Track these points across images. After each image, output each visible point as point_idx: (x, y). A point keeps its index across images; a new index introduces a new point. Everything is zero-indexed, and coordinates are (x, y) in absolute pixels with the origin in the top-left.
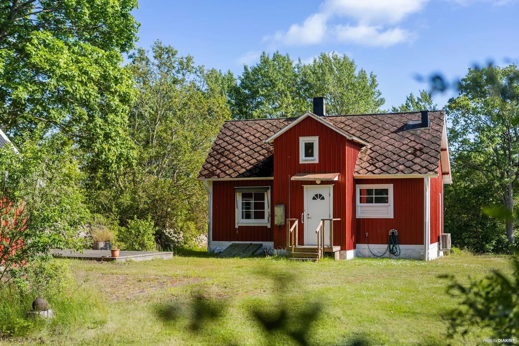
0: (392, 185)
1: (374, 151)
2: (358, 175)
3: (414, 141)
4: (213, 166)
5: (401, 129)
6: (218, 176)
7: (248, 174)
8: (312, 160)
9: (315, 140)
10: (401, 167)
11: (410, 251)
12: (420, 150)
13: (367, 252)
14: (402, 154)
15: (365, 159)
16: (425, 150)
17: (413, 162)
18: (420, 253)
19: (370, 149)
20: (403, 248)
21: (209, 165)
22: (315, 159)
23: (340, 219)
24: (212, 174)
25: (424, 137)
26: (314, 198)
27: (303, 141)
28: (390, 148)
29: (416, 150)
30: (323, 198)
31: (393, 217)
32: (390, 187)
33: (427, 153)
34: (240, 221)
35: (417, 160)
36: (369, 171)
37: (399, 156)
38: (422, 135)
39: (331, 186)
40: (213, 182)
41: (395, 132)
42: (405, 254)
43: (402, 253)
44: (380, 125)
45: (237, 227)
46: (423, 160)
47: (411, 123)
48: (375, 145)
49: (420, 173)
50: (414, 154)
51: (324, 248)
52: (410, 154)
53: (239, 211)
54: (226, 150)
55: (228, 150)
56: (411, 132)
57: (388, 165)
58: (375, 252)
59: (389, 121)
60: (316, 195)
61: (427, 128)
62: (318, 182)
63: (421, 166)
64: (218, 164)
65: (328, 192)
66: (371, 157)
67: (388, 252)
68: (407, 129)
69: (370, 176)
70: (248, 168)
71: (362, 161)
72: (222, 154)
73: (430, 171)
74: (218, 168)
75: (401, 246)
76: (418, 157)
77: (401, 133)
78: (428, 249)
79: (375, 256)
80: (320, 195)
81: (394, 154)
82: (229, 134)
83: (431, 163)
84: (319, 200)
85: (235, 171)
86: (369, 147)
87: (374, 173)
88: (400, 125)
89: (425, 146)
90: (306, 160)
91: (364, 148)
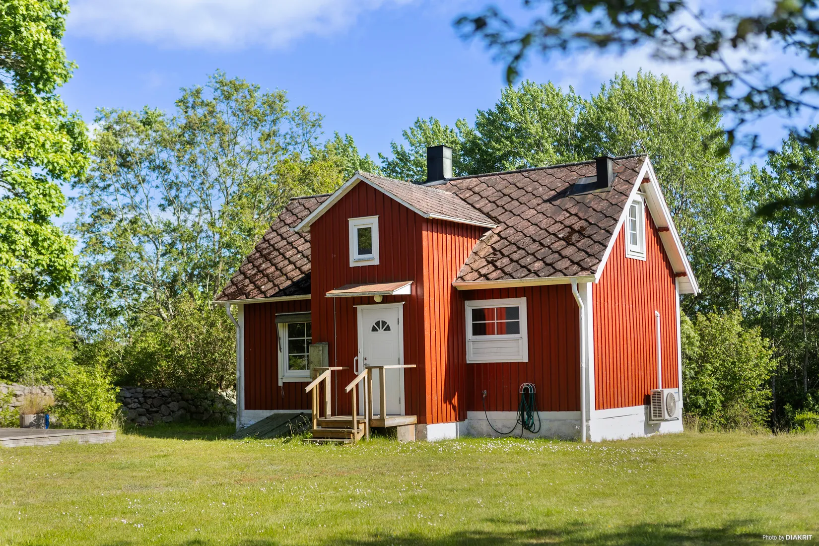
0: (524, 299)
1: (502, 238)
2: (463, 283)
3: (576, 215)
4: (246, 277)
5: (562, 194)
6: (247, 295)
7: (292, 289)
8: (369, 260)
9: (372, 222)
10: (538, 265)
11: (556, 424)
12: (581, 232)
13: (484, 427)
14: (547, 241)
15: (482, 254)
16: (589, 231)
17: (560, 255)
18: (574, 427)
19: (498, 234)
20: (546, 418)
21: (241, 277)
22: (374, 258)
23: (414, 366)
24: (241, 291)
25: (595, 207)
26: (374, 329)
27: (355, 224)
28: (532, 230)
29: (573, 231)
30: (388, 329)
31: (526, 360)
32: (521, 303)
33: (589, 237)
34: (286, 375)
35: (569, 251)
36: (481, 275)
37: (541, 244)
38: (592, 204)
39: (400, 306)
40: (245, 305)
41: (549, 201)
42: (550, 430)
43: (545, 426)
44: (530, 189)
45: (280, 384)
46: (579, 249)
47: (583, 181)
48: (508, 227)
49: (565, 275)
50: (568, 240)
51: (370, 419)
52: (560, 239)
53: (283, 356)
54: (275, 249)
55: (278, 250)
56: (577, 198)
57: (517, 262)
58: (498, 426)
59: (546, 181)
60: (378, 323)
61: (606, 189)
62: (378, 299)
63: (572, 261)
64: (255, 274)
65: (395, 315)
66: (494, 249)
67: (520, 426)
68: (572, 193)
69: (482, 284)
70: (295, 280)
71: (477, 258)
72: (266, 258)
73: (583, 269)
74: (251, 282)
75: (544, 415)
76: (573, 244)
77: (558, 202)
78: (588, 420)
79: (500, 434)
80: (384, 323)
81: (534, 241)
82: (288, 222)
83: (589, 255)
84: (381, 331)
85: (275, 285)
86: (497, 232)
87: (488, 279)
88: (561, 186)
89: (590, 224)
90: (359, 260)
91: (488, 233)
